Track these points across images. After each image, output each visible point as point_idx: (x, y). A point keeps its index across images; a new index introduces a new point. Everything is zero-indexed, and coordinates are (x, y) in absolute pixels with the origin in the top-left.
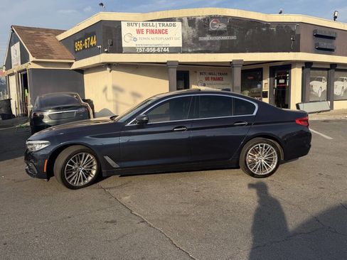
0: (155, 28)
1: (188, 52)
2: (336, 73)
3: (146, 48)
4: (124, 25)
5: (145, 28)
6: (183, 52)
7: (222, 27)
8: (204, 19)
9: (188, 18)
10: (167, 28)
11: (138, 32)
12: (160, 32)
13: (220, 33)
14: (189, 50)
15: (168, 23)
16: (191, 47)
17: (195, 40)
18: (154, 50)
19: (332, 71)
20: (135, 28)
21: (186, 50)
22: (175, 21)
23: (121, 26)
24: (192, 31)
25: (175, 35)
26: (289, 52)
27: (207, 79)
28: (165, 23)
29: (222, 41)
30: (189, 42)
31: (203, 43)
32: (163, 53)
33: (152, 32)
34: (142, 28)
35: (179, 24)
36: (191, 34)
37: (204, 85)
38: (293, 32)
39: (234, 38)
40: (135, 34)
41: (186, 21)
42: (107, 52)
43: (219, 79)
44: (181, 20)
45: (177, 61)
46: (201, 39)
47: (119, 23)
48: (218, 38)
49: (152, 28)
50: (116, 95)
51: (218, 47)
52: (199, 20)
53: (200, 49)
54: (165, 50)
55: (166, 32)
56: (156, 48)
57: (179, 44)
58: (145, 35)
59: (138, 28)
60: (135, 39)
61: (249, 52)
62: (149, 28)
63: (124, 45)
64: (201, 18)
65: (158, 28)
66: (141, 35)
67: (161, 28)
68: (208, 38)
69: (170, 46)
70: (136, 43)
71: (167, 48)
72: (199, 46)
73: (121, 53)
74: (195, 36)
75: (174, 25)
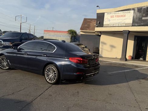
0: (119, 14)
1: (135, 26)
3: (114, 24)
4: (105, 14)
5: (115, 15)
9: (138, 8)
10: (126, 14)
11: (112, 17)
12: (122, 16)
14: (136, 25)
15: (127, 11)
16: (137, 23)
17: (140, 19)
18: (117, 25)
20: (110, 15)
21: (134, 24)
22: (130, 10)
23: (104, 15)
25: (129, 17)
28: (125, 11)
30: (137, 20)
32: (122, 26)
33: (118, 16)
34: (113, 15)
35: (132, 11)
36: (138, 16)
40: (110, 18)
41: (136, 10)
42: (97, 27)
44: (134, 9)
46: (143, 18)
47: (104, 13)
52: (144, 9)
53: (142, 24)
55: (125, 16)
56: (119, 24)
58: (114, 18)
59: (112, 15)
60: (109, 20)
62: (117, 15)
63: (105, 23)
64: (145, 7)
65: (121, 14)
66: (112, 19)
67: (123, 14)
69: (126, 23)
70: (110, 22)
71: (124, 24)
72: (142, 23)
73: (103, 27)
74: (140, 17)
75: (130, 13)
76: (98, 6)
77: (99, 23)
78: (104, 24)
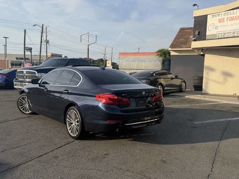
0: (234, 15)
3: (225, 34)
4: (209, 17)
5: (226, 17)
11: (220, 21)
18: (231, 35)
20: (218, 17)
23: (207, 19)
33: (232, 19)
34: (223, 17)
40: (217, 23)
42: (195, 40)
47: (206, 16)
49: (232, 16)
56: (234, 33)
58: (225, 23)
59: (220, 17)
60: (217, 28)
62: (229, 16)
65: (238, 14)
66: (222, 24)
70: (217, 30)
73: (205, 39)
76: (194, 5)
77: (199, 34)
78: (207, 34)
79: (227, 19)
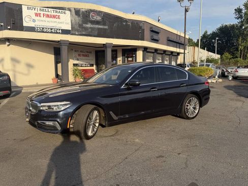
0: (49, 13)
1: (75, 34)
2: (157, 55)
3: (43, 28)
4: (24, 9)
5: (42, 13)
6: (72, 34)
7: (99, 18)
8: (86, 11)
9: (75, 9)
10: (59, 14)
11: (37, 15)
12: (54, 17)
13: (97, 23)
14: (76, 33)
15: (60, 11)
16: (77, 30)
17: (80, 26)
18: (49, 30)
19: (156, 53)
21: (74, 33)
22: (65, 10)
23: (22, 9)
24: (78, 19)
25: (65, 21)
26: (138, 40)
27: (79, 55)
28: (58, 10)
29: (99, 29)
30: (77, 27)
31: (86, 29)
32: (57, 33)
33: (48, 16)
34: (39, 12)
35: (68, 12)
36: (77, 21)
37: (78, 60)
38: (140, 27)
39: (106, 27)
40: (34, 17)
41: (73, 11)
42: (9, 29)
43: (86, 56)
44: (69, 10)
45: (68, 41)
46: (84, 25)
47: (20, 6)
48: (97, 26)
50: (14, 66)
51: (96, 33)
52: (83, 12)
53: (84, 33)
54: (58, 31)
55: (59, 17)
56: (52, 29)
57: (69, 27)
58: (42, 18)
59: (36, 12)
60: (34, 21)
61: (116, 38)
62: (45, 13)
63: (25, 24)
64: (84, 10)
65: (53, 14)
66: (39, 18)
67: (55, 14)
68: (89, 25)
69: (63, 28)
70: (35, 23)
71: (59, 29)
72: (83, 31)
73: (22, 30)
74: (80, 23)
75: (65, 13)
79: (44, 16)
